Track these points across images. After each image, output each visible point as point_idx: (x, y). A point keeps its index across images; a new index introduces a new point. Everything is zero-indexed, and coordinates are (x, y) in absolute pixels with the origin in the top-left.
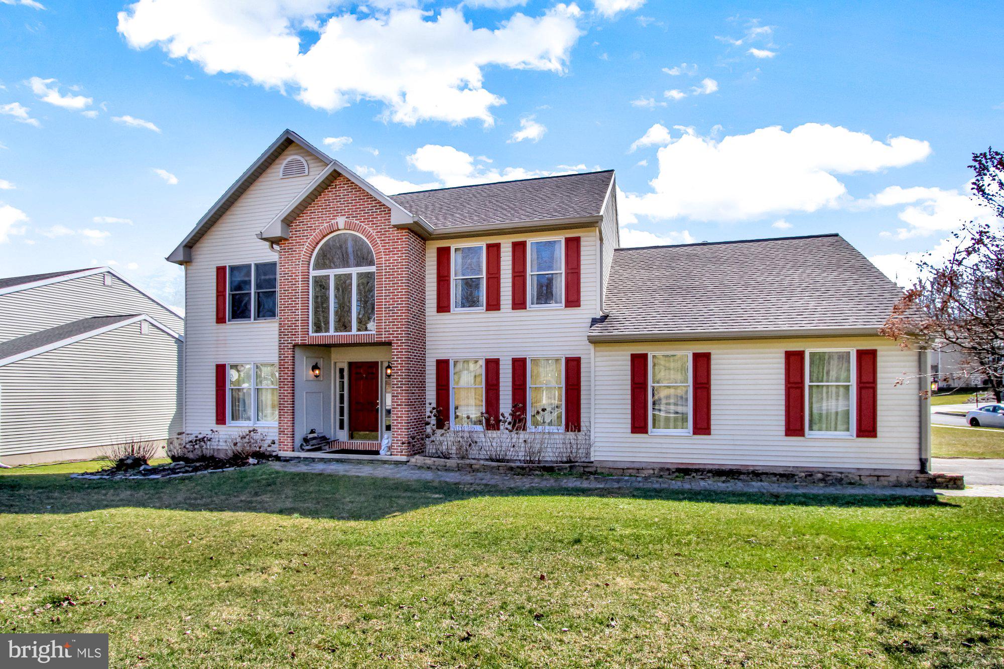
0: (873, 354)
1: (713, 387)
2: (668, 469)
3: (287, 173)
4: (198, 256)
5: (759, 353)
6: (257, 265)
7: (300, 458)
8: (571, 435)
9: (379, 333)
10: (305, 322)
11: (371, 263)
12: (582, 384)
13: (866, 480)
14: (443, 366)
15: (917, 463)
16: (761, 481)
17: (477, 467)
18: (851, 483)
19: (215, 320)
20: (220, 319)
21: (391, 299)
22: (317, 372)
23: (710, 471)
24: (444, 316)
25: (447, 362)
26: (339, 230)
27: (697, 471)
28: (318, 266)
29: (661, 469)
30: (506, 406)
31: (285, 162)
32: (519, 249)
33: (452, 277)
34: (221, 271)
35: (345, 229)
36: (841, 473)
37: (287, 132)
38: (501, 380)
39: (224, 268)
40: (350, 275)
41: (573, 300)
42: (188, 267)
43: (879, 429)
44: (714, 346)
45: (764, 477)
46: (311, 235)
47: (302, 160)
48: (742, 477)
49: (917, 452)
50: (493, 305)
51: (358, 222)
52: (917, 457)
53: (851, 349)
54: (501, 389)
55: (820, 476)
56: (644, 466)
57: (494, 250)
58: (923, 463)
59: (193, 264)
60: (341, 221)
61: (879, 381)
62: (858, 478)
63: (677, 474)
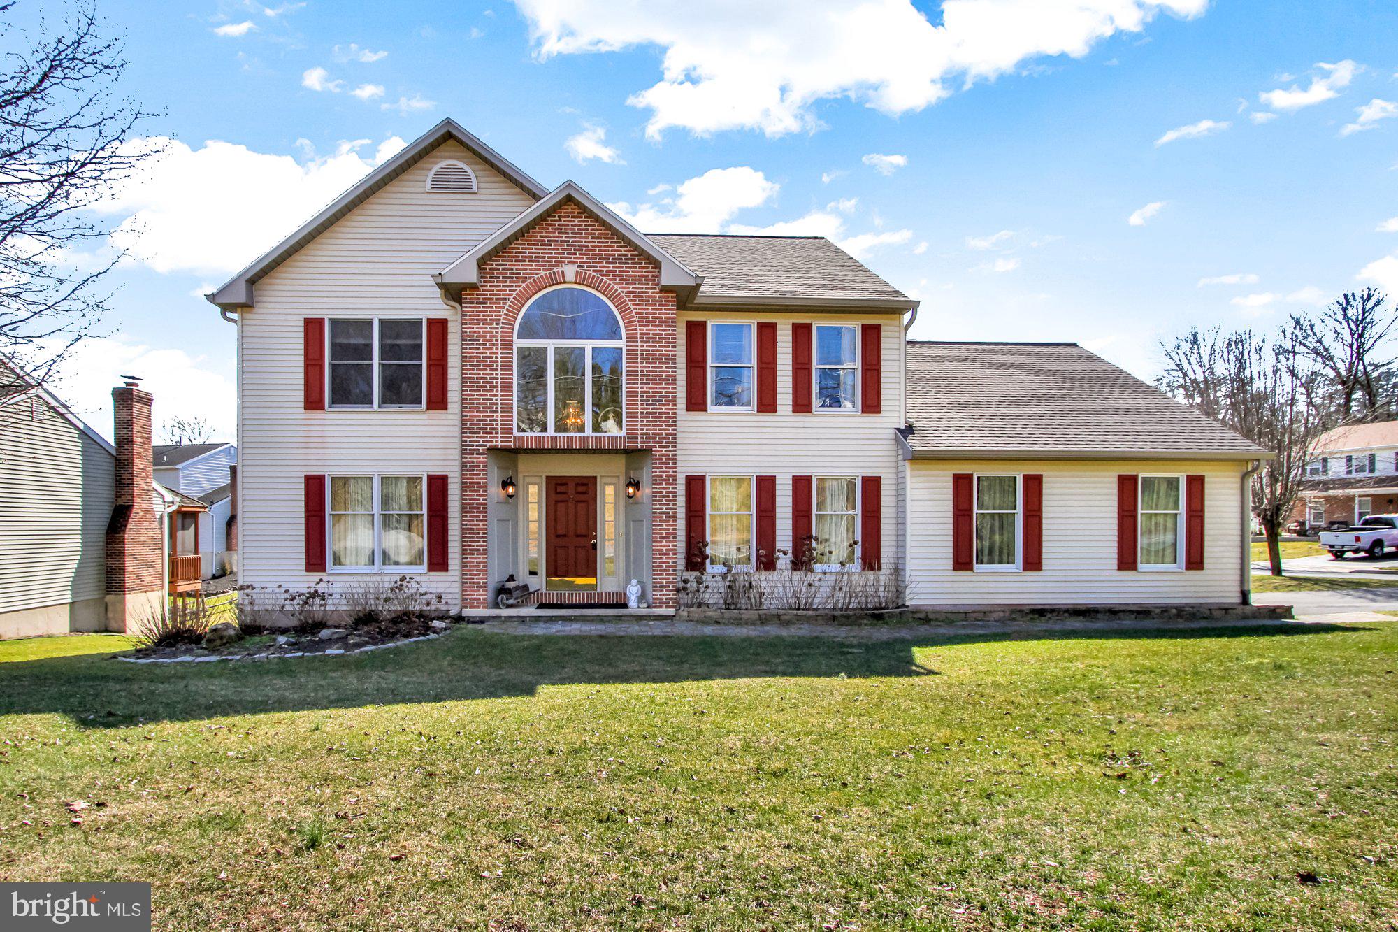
0: (1201, 479)
1: (1044, 515)
2: (1021, 611)
3: (440, 184)
4: (265, 299)
5: (1073, 477)
6: (384, 324)
7: (500, 617)
8: (870, 575)
9: (632, 434)
10: (507, 415)
11: (615, 334)
12: (883, 510)
13: (1217, 614)
14: (696, 485)
15: (1239, 595)
16: (1119, 619)
17: (786, 617)
18: (1204, 618)
19: (302, 404)
20: (313, 402)
21: (651, 388)
22: (511, 490)
23: (1066, 611)
24: (697, 417)
25: (702, 479)
26: (565, 282)
27: (1052, 611)
28: (525, 333)
29: (1013, 612)
30: (784, 536)
31: (436, 168)
32: (801, 334)
33: (709, 363)
34: (313, 327)
35: (575, 283)
36: (1193, 607)
37: (448, 122)
38: (778, 504)
39: (320, 322)
40: (583, 349)
41: (872, 404)
42: (244, 315)
43: (1206, 561)
44: (1045, 467)
45: (1121, 615)
46: (519, 286)
47: (467, 168)
48: (1099, 616)
49: (1238, 584)
50: (767, 404)
51: (597, 275)
52: (1238, 589)
53: (1181, 474)
54: (778, 516)
55: (1174, 611)
56: (989, 608)
57: (767, 333)
58: (1245, 595)
59: (255, 310)
60: (570, 271)
61: (1206, 509)
62: (1208, 612)
63: (1031, 616)
